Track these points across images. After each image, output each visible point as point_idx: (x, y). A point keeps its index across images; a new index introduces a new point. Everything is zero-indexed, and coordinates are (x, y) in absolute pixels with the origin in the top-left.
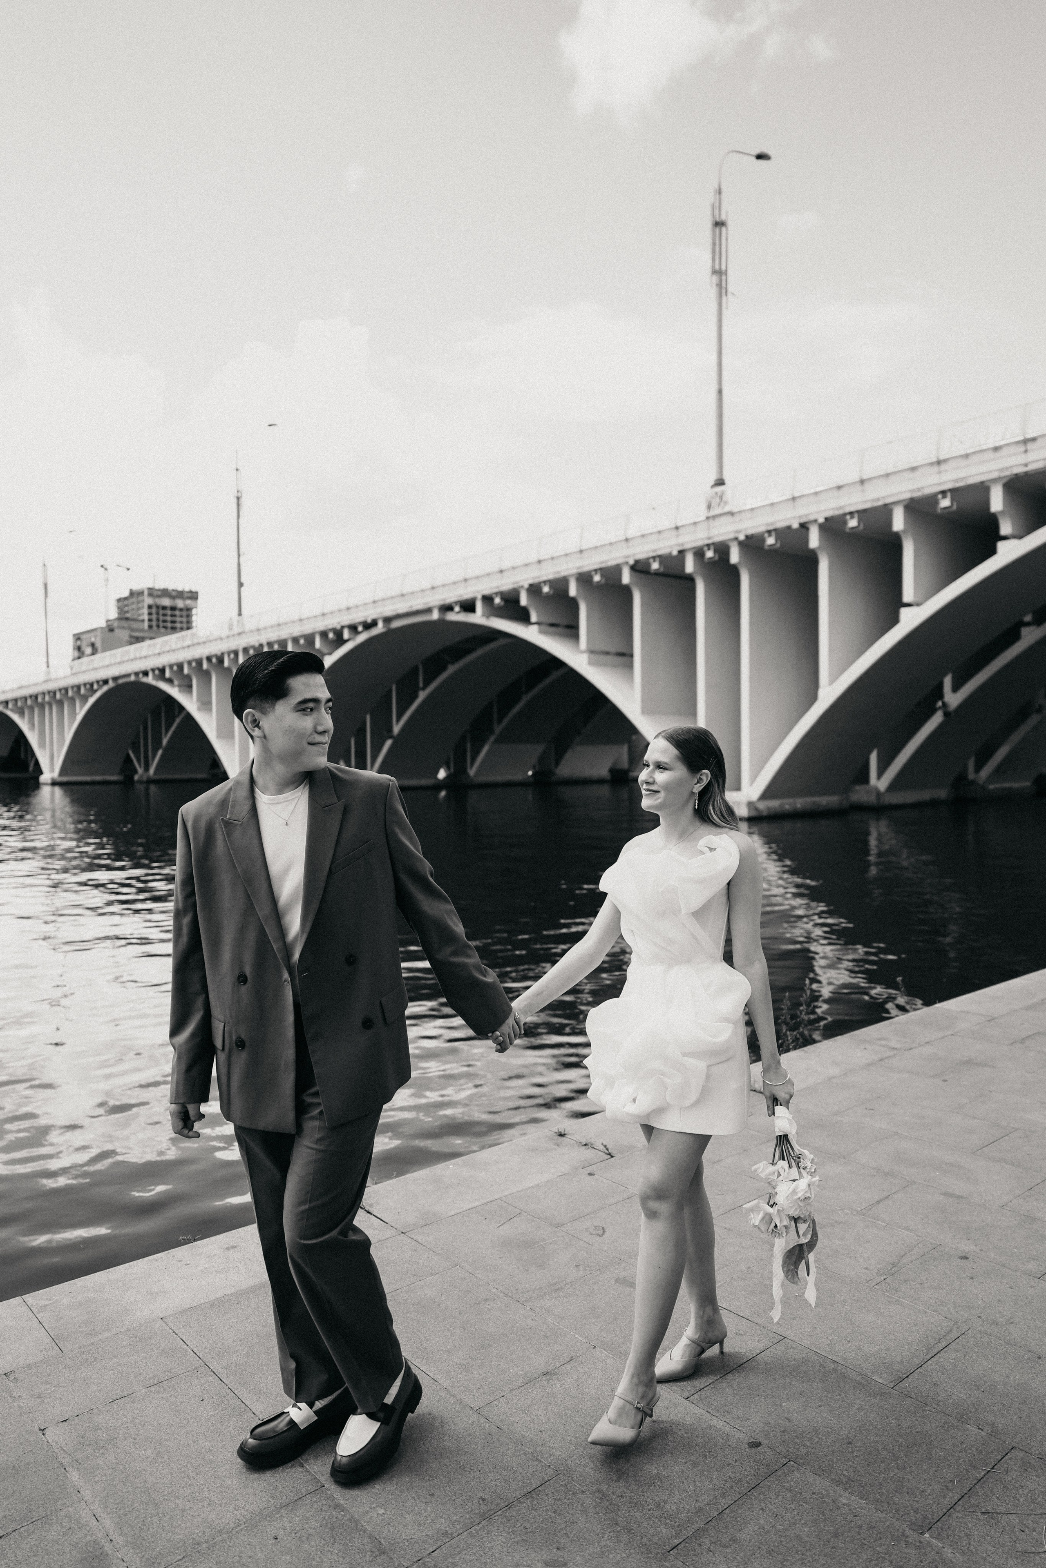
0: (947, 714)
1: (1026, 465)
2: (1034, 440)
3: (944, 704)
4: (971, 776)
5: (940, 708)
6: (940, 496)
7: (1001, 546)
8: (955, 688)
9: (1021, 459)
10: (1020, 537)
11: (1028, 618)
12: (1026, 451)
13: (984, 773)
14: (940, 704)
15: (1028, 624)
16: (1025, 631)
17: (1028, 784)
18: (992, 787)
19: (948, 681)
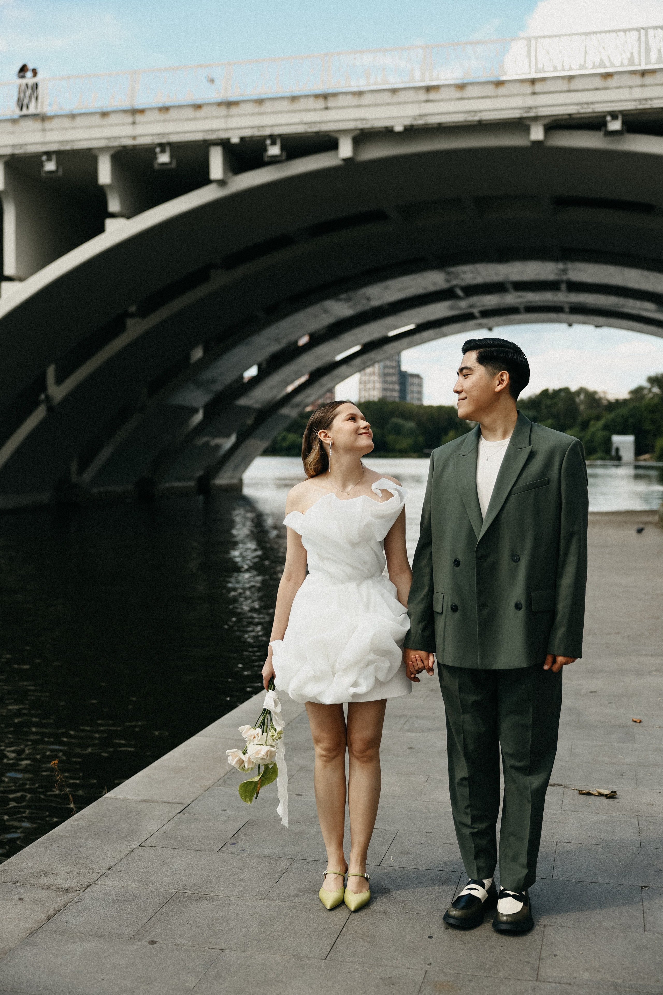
0: (50, 409)
1: (134, 138)
2: (142, 111)
3: (48, 397)
4: (74, 479)
5: (43, 401)
6: (44, 158)
7: (110, 223)
8: (59, 381)
9: (128, 131)
10: (128, 217)
11: (133, 309)
12: (134, 123)
13: (88, 476)
14: (43, 396)
15: (132, 316)
16: (130, 322)
17: (130, 487)
18: (95, 490)
19: (51, 371)
